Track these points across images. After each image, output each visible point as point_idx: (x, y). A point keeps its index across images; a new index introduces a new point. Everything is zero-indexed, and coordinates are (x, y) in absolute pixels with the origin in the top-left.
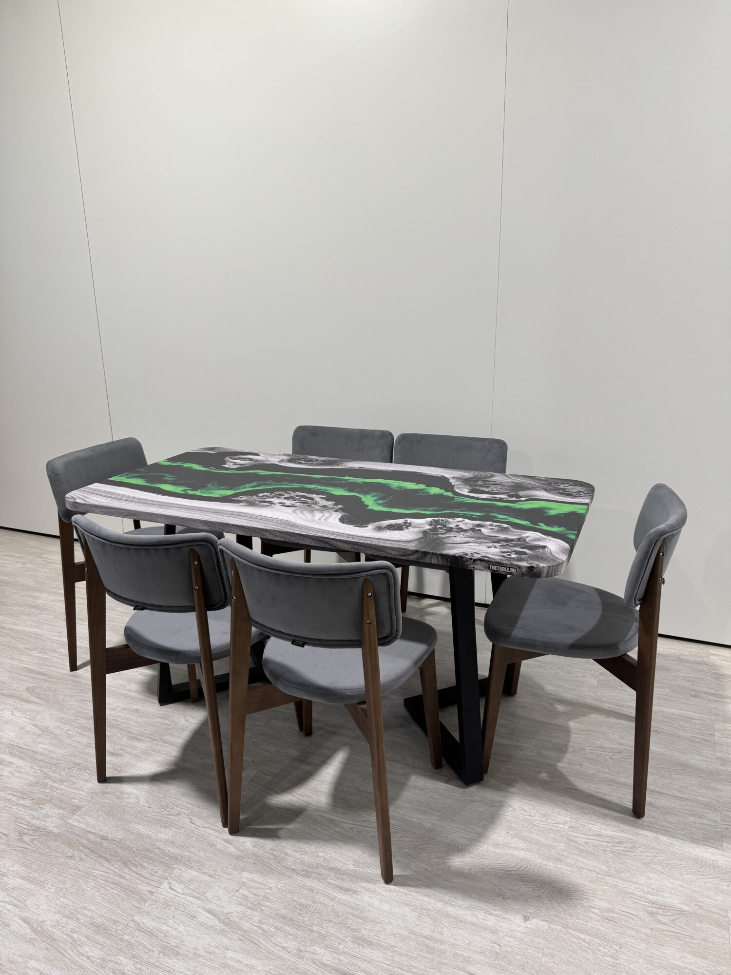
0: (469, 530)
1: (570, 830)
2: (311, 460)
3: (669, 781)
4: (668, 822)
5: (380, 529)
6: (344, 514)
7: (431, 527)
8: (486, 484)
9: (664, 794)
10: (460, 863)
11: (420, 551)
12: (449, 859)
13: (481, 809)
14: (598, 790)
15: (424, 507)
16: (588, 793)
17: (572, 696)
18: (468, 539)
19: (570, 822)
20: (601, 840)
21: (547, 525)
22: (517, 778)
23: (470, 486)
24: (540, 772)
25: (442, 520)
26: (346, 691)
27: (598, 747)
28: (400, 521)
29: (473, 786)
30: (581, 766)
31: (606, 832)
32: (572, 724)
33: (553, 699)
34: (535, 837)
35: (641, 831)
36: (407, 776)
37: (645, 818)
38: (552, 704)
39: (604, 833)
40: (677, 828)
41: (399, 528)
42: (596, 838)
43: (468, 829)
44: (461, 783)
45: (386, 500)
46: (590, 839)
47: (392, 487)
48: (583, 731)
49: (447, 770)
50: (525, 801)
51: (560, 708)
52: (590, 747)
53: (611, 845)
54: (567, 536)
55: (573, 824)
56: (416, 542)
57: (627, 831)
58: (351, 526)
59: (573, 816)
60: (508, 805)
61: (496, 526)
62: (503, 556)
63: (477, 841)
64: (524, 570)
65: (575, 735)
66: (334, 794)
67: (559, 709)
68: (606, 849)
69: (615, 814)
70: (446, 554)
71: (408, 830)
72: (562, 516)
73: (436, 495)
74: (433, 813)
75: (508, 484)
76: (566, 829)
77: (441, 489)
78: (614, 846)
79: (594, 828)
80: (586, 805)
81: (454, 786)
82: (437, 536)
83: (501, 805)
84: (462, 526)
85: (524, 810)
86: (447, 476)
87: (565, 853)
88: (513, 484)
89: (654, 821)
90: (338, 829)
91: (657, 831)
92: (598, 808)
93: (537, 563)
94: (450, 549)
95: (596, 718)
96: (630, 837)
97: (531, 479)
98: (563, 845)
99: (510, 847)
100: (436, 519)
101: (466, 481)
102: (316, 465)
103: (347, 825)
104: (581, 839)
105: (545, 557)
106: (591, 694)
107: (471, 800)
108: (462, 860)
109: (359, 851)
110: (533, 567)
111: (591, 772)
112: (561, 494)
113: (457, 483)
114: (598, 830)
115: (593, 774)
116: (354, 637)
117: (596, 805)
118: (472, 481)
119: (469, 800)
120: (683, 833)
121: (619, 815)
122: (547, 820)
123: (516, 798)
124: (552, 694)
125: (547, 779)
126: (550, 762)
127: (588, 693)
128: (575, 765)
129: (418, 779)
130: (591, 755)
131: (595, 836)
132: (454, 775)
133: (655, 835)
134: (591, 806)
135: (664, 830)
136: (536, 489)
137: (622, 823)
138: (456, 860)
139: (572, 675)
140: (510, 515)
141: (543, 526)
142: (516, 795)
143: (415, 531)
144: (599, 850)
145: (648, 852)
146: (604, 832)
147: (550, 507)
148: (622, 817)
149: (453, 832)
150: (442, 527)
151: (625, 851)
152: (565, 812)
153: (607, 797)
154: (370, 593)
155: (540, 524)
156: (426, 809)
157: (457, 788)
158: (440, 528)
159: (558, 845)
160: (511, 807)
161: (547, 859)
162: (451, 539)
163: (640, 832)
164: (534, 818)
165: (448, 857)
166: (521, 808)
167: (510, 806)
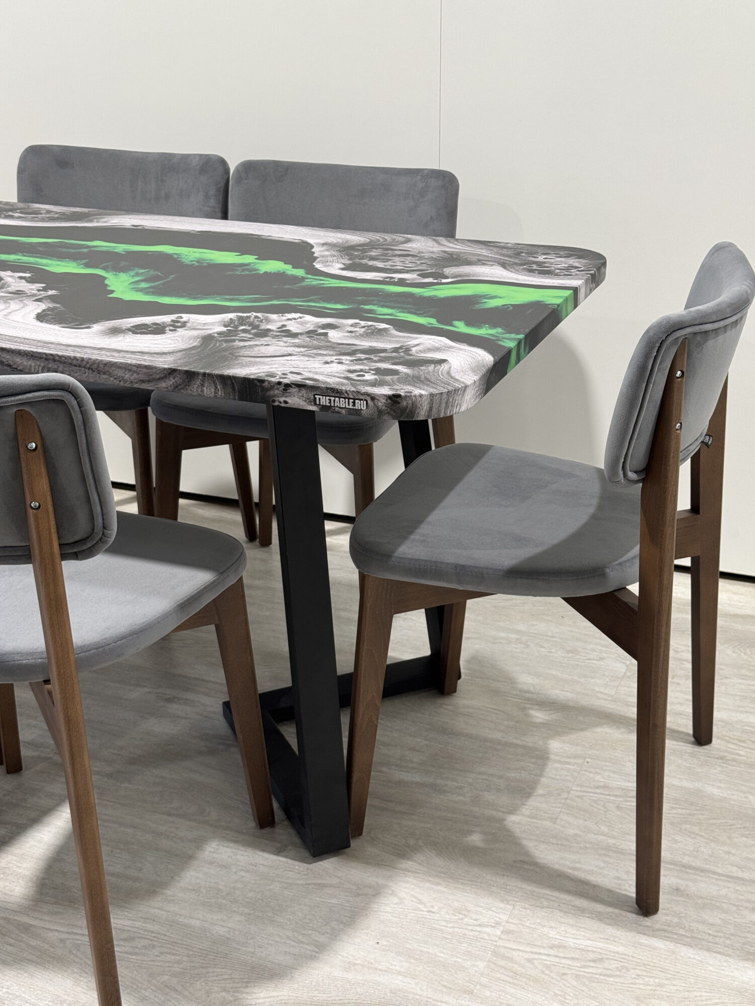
0: (302, 334)
1: (503, 937)
2: (37, 212)
3: (726, 848)
4: (703, 922)
5: (115, 331)
6: (51, 305)
7: (225, 329)
8: (386, 255)
9: (708, 871)
10: (267, 1000)
11: (180, 371)
12: (247, 993)
13: (334, 901)
14: (578, 865)
15: (230, 295)
16: (556, 871)
17: (568, 694)
18: (290, 350)
19: (507, 922)
20: (562, 955)
21: (469, 324)
22: (421, 844)
23: (350, 259)
24: (470, 832)
25: (256, 317)
26: (17, 657)
27: (598, 787)
28: (166, 319)
29: (329, 858)
30: (554, 820)
31: (576, 941)
32: (555, 745)
33: (529, 700)
34: (430, 951)
35: (644, 940)
36: (199, 842)
37: (660, 917)
38: (524, 709)
39: (571, 942)
40: (719, 934)
41: (158, 329)
42: (552, 952)
43: (300, 937)
44: (305, 853)
45: (157, 283)
46: (539, 954)
47: (184, 260)
48: (576, 757)
49: (284, 831)
50: (427, 885)
51: (539, 716)
52: (582, 786)
53: (578, 965)
54: (501, 343)
55: (512, 927)
56: (179, 354)
57: (616, 939)
58: (56, 327)
59: (516, 912)
60: (390, 892)
61: (363, 327)
62: (347, 378)
63: (313, 958)
64: (381, 403)
65: (557, 765)
66: (43, 879)
67: (537, 717)
68: (568, 972)
69: (600, 908)
70: (231, 375)
71: (179, 942)
72: (511, 308)
73: (270, 273)
74: (236, 909)
75: (432, 255)
76: (496, 936)
77: (285, 264)
78: (585, 967)
79: (552, 933)
80: (547, 892)
81: (291, 859)
82: (231, 344)
83: (376, 892)
84: (293, 327)
85: (421, 902)
86: (311, 241)
87: (484, 980)
88: (442, 255)
89: (676, 920)
90: (34, 943)
91: (678, 939)
92: (568, 898)
93: (409, 388)
94: (242, 366)
95: (606, 733)
96: (621, 949)
97: (484, 247)
98: (481, 965)
99: (376, 969)
100: (245, 315)
101: (346, 250)
102: (43, 220)
103: (56, 934)
104: (521, 954)
105: (433, 379)
106: (607, 691)
107: (319, 884)
108: (274, 994)
109: (68, 981)
110: (399, 396)
111: (572, 832)
112: (531, 271)
113: (327, 253)
114: (558, 937)
115: (576, 835)
116: (12, 540)
117: (569, 892)
118: (358, 250)
119: (315, 884)
120: (728, 942)
121: (610, 910)
122: (462, 919)
123: (411, 880)
124: (528, 692)
125: (480, 844)
126: (494, 813)
127: (602, 690)
128: (542, 819)
129: (221, 847)
130: (579, 800)
131: (551, 948)
132: (296, 839)
133: (672, 946)
134: (556, 894)
135: (693, 937)
136: (484, 264)
137: (610, 925)
138: (262, 995)
139: (577, 657)
140: (403, 308)
141: (460, 327)
142: (409, 874)
143: (187, 336)
144: (552, 975)
145: (650, 977)
146: (572, 940)
147: (494, 294)
148: (612, 913)
149: (268, 944)
150: (249, 328)
151: (604, 975)
152: (502, 905)
153: (592, 878)
154: (34, 445)
155: (456, 323)
156: (224, 901)
157: (296, 863)
158: (244, 331)
159: (474, 965)
160: (396, 896)
161: (445, 990)
162: (256, 349)
163: (642, 941)
164: (436, 917)
165: (247, 990)
166: (415, 897)
167: (393, 894)
